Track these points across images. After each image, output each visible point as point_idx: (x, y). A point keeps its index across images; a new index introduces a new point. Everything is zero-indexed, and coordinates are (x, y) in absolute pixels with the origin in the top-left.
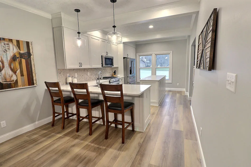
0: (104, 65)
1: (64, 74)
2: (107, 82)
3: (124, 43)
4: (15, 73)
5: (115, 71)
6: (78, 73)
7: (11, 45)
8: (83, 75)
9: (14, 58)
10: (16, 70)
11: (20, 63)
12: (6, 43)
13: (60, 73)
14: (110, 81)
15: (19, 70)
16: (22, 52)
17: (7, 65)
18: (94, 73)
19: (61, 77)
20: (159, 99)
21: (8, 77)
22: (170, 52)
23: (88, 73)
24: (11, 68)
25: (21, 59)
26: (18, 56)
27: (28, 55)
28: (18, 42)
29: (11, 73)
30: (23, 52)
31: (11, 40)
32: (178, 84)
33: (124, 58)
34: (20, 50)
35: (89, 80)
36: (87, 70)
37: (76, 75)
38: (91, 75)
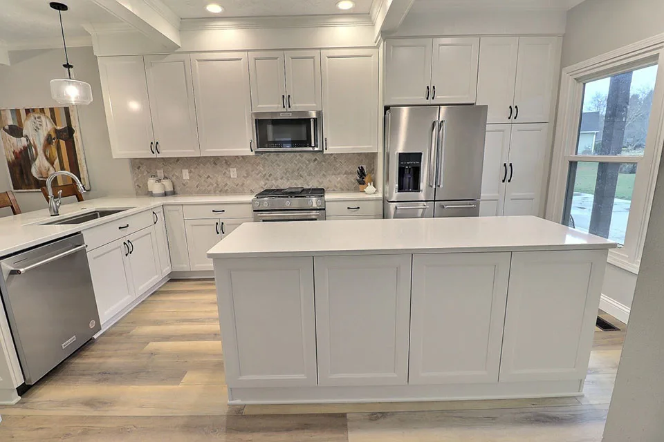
1: (148, 170)
4: (52, 164)
6: (192, 170)
7: (43, 118)
8: (209, 176)
9: (49, 141)
10: (53, 159)
11: (58, 148)
12: (36, 116)
13: (139, 167)
15: (57, 160)
16: (58, 128)
17: (42, 152)
18: (260, 172)
19: (140, 175)
21: (44, 171)
23: (230, 171)
24: (46, 156)
25: (59, 142)
26: (53, 136)
27: (70, 131)
28: (52, 110)
29: (47, 164)
30: (61, 128)
31: (42, 110)
34: (56, 125)
35: (234, 192)
36: (226, 163)
37: (184, 174)
38: (244, 177)
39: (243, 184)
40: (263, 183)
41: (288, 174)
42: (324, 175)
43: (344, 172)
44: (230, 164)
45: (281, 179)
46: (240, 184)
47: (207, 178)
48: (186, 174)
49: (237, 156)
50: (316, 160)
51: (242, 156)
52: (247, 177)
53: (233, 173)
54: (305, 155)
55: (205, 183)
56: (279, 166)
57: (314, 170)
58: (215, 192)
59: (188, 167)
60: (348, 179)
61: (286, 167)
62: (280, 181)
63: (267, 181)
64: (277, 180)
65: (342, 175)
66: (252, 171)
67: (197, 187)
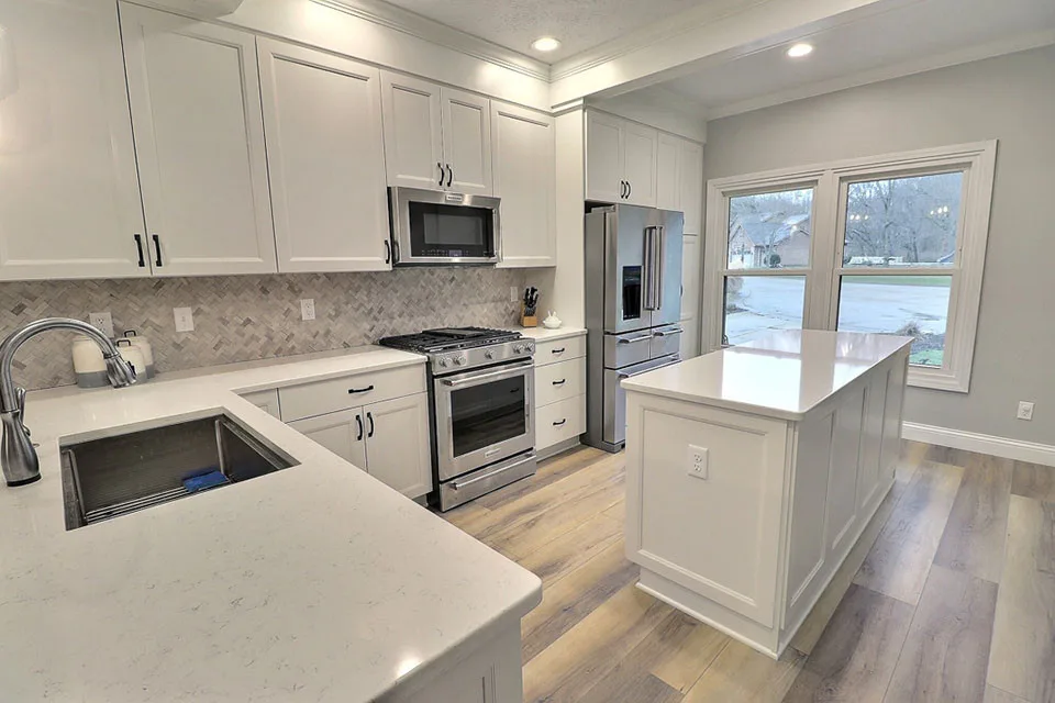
0: (406, 255)
2: (414, 370)
3: (590, 102)
5: (533, 290)
6: (205, 308)
8: (248, 321)
13: (22, 307)
14: (429, 364)
18: (362, 305)
20: (792, 589)
22: (976, 153)
23: (299, 306)
32: (1029, 405)
33: (589, 206)
35: (311, 350)
36: (291, 287)
37: (178, 319)
38: (330, 316)
39: (328, 332)
40: (368, 327)
41: (412, 307)
42: (464, 305)
43: (491, 298)
44: (300, 291)
45: (400, 316)
46: (322, 332)
47: (245, 325)
48: (184, 320)
49: (316, 274)
50: (453, 278)
51: (326, 274)
52: (337, 316)
53: (307, 309)
54: (438, 271)
55: (239, 338)
56: (397, 292)
57: (452, 296)
58: (263, 357)
59: (193, 302)
60: (496, 309)
61: (408, 294)
62: (397, 321)
63: (375, 322)
64: (393, 318)
65: (488, 304)
66: (347, 304)
67: (216, 348)
